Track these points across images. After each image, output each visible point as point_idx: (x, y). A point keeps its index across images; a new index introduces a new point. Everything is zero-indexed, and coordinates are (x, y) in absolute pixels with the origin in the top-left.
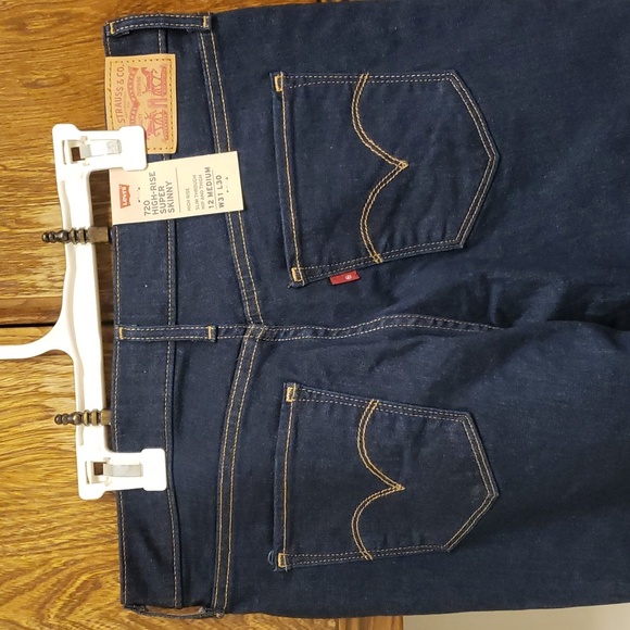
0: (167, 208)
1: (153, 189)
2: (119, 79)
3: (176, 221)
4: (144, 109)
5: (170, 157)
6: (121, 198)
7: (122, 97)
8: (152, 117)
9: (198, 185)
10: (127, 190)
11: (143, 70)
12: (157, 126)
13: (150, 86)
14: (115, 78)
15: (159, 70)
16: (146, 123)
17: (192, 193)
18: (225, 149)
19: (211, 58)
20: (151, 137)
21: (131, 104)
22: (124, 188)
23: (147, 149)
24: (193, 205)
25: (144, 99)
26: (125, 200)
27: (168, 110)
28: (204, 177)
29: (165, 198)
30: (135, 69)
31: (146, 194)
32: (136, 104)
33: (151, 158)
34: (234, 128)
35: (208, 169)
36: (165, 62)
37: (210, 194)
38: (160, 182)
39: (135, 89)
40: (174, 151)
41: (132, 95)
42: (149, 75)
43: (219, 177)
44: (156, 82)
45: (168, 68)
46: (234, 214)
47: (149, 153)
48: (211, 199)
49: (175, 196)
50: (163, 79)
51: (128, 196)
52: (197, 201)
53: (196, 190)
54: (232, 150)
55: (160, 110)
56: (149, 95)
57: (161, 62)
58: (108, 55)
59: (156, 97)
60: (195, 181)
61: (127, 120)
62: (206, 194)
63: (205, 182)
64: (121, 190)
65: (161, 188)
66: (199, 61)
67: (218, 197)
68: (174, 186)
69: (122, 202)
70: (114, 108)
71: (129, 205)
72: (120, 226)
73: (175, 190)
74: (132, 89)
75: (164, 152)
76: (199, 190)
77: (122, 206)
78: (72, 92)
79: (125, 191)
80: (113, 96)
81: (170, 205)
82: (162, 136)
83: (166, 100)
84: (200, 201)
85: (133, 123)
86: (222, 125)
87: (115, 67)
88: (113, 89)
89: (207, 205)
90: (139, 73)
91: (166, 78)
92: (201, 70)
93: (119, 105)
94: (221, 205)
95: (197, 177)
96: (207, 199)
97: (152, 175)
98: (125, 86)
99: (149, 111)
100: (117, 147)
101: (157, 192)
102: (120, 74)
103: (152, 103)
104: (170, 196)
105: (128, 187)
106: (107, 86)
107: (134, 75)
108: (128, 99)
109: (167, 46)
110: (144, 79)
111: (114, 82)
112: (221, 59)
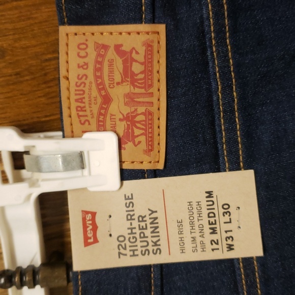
0: (150, 248)
1: (130, 218)
2: (81, 61)
3: (162, 267)
4: (118, 108)
5: (155, 174)
6: (85, 232)
7: (86, 89)
8: (130, 119)
9: (196, 216)
10: (93, 219)
11: (118, 48)
12: (137, 132)
13: (127, 73)
14: (74, 60)
15: (142, 50)
16: (121, 127)
17: (187, 227)
18: (235, 167)
19: (220, 31)
20: (129, 146)
21: (99, 100)
22: (89, 217)
23: (121, 162)
24: (189, 246)
25: (119, 93)
26: (90, 235)
27: (154, 109)
28: (204, 204)
29: (148, 232)
30: (106, 47)
31: (120, 226)
32: (107, 100)
33: (126, 175)
34: (248, 135)
35: (210, 194)
36: (150, 37)
37: (214, 231)
38: (140, 209)
39: (106, 78)
40: (161, 166)
41: (101, 87)
42: (127, 57)
43: (226, 208)
44: (137, 68)
45: (155, 45)
46: (248, 261)
47: (125, 166)
48: (215, 237)
49: (162, 230)
50: (148, 62)
51: (95, 228)
52: (194, 239)
53: (192, 224)
54: (247, 167)
55: (141, 109)
56: (126, 88)
57: (143, 38)
58: (63, 23)
59: (137, 90)
60: (191, 210)
61: (94, 122)
62: (207, 230)
63: (205, 212)
64: (84, 219)
65: (142, 218)
66: (202, 34)
67: (225, 235)
68: (160, 215)
69: (86, 238)
70: (74, 105)
71: (96, 241)
72: (84, 273)
73: (161, 222)
74: (101, 77)
75: (146, 166)
76: (197, 224)
77: (87, 244)
78: (10, 71)
79: (90, 220)
80: (73, 89)
81: (155, 244)
82: (143, 146)
83: (151, 94)
84: (199, 239)
85: (101, 128)
86: (231, 130)
87: (74, 42)
88: (73, 77)
89: (209, 247)
90: (111, 54)
91: (152, 62)
92: (203, 49)
93: (80, 100)
94: (230, 247)
95: (195, 205)
96: (208, 237)
97: (129, 199)
98: (90, 72)
99: (126, 110)
100: (79, 161)
101: (135, 224)
102: (83, 53)
103: (130, 99)
104: (155, 230)
105: (94, 214)
106: (63, 72)
107: (103, 56)
108: (95, 93)
109: (153, 12)
110: (119, 63)
111: (73, 65)
112: (234, 31)
